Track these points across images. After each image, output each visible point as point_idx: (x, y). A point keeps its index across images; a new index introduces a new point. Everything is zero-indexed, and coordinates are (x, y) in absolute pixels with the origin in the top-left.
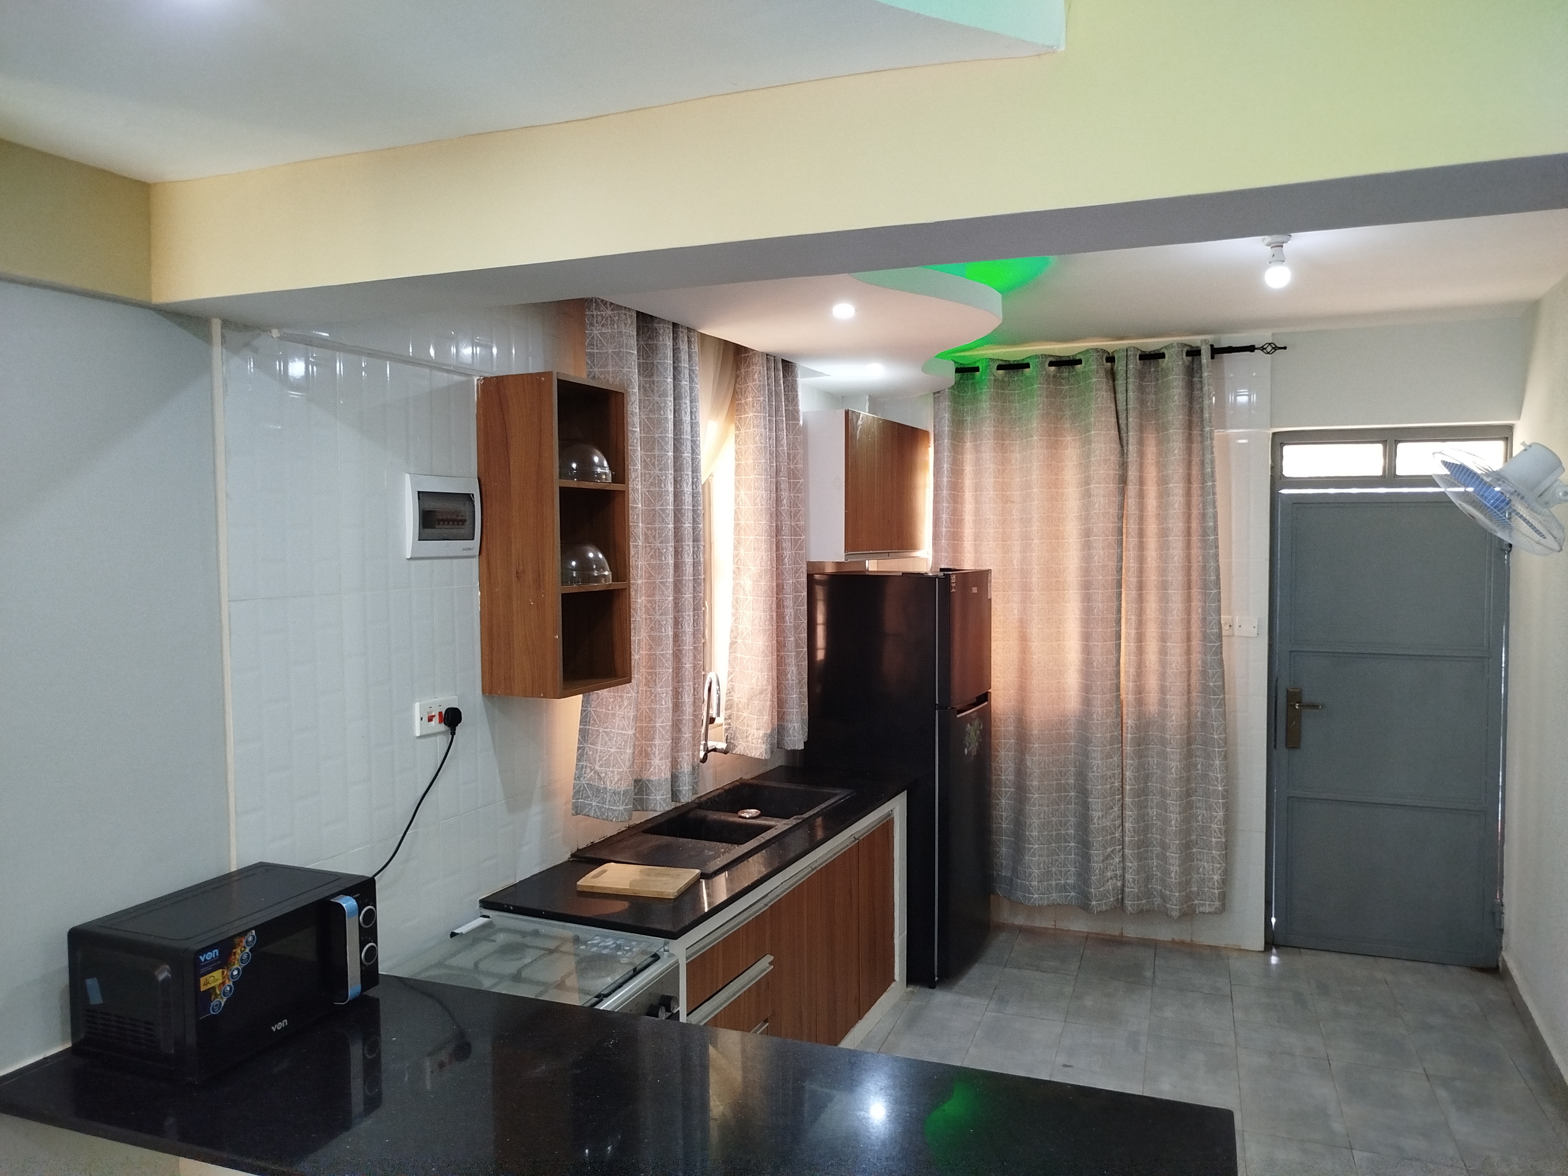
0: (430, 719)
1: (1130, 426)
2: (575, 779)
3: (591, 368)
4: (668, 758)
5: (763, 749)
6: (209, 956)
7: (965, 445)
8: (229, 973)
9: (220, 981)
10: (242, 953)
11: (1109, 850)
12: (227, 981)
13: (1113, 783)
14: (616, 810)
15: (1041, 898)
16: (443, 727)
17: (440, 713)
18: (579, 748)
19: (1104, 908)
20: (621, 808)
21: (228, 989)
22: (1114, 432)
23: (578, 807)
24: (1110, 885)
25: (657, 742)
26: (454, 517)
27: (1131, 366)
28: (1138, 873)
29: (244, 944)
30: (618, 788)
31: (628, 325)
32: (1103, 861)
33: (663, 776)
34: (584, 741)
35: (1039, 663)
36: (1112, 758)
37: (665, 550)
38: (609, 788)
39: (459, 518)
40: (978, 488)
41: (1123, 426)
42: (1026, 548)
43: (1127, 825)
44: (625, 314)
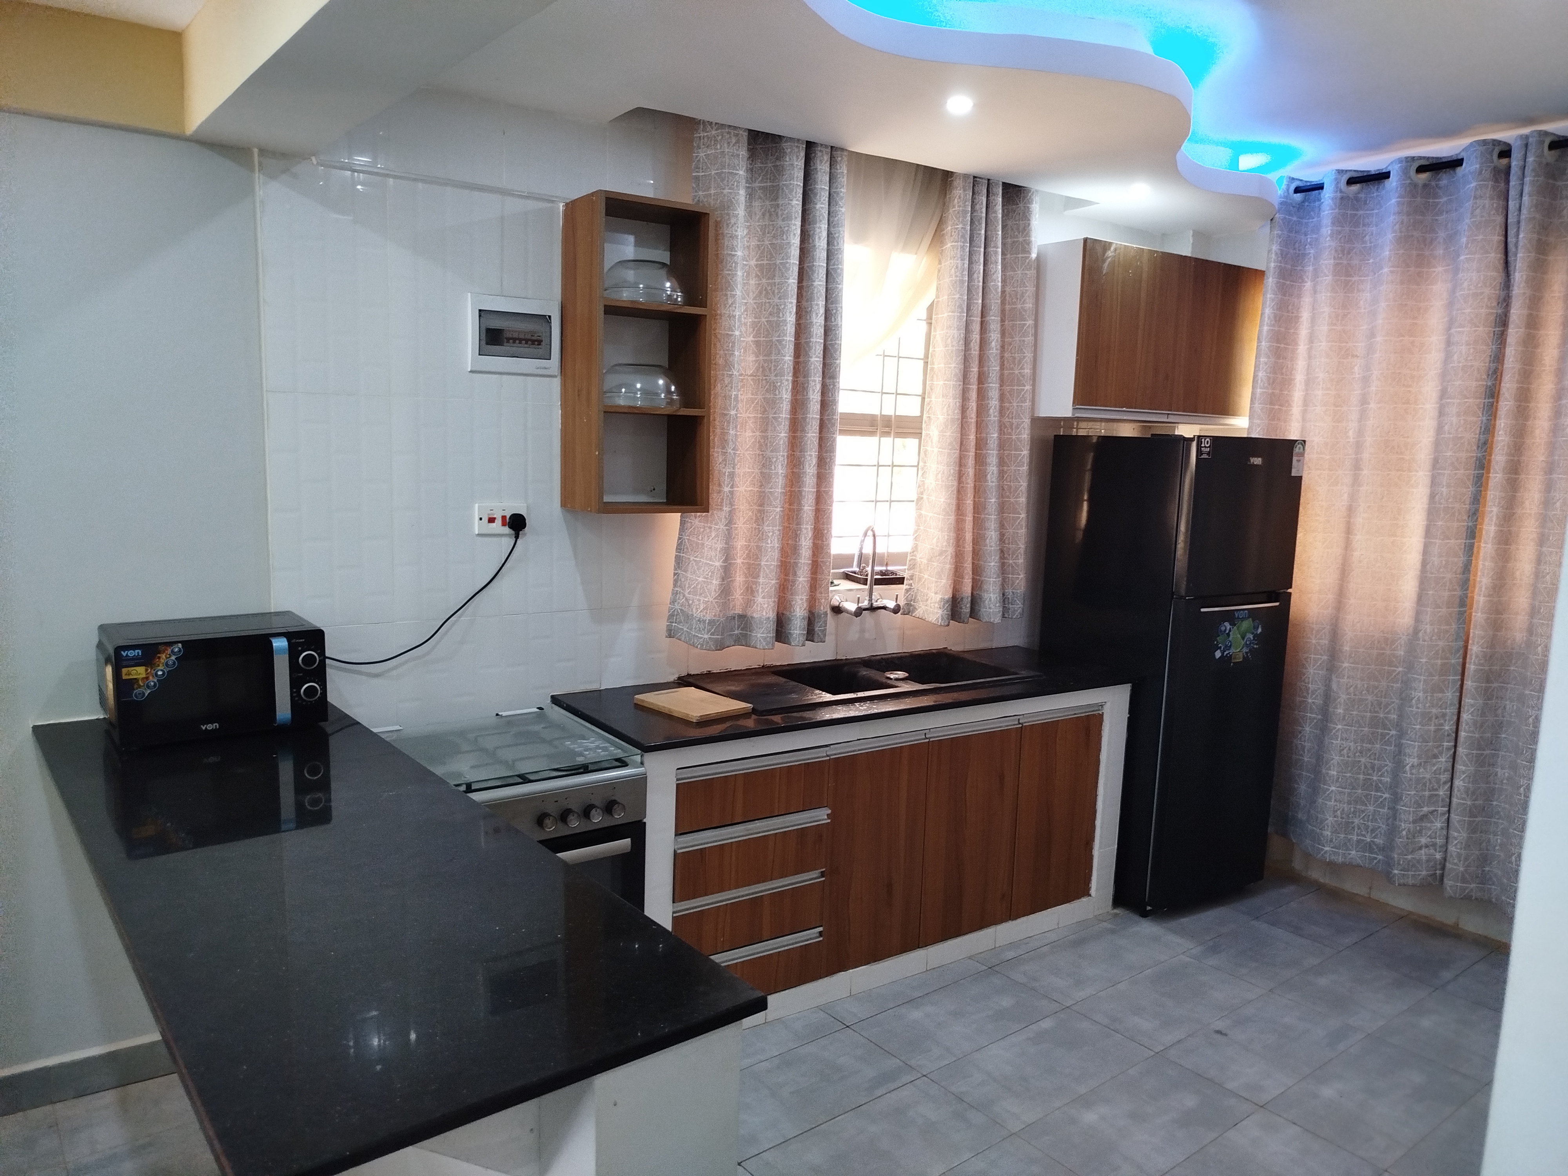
0: (491, 520)
1: (1521, 244)
2: (670, 604)
3: (696, 191)
4: (771, 597)
5: (939, 615)
6: (131, 653)
7: (1304, 286)
8: (153, 672)
9: (144, 676)
10: (166, 660)
11: (1425, 809)
12: (151, 678)
13: (1442, 725)
14: (701, 638)
15: (1335, 853)
16: (507, 530)
17: (504, 517)
18: (675, 574)
19: (1411, 881)
20: (706, 636)
21: (152, 684)
22: (1495, 256)
23: (671, 630)
24: (1423, 854)
25: (761, 580)
26: (529, 337)
27: (1531, 159)
28: (1467, 847)
29: (169, 651)
30: (704, 616)
31: (732, 145)
32: (1414, 822)
33: (764, 614)
34: (679, 567)
35: (1360, 562)
36: (1442, 691)
37: (779, 384)
38: (695, 615)
39: (533, 338)
40: (1311, 339)
41: (1511, 246)
42: (1363, 415)
43: (1458, 783)
44: (729, 133)
